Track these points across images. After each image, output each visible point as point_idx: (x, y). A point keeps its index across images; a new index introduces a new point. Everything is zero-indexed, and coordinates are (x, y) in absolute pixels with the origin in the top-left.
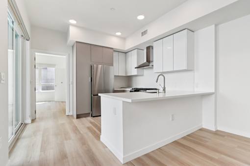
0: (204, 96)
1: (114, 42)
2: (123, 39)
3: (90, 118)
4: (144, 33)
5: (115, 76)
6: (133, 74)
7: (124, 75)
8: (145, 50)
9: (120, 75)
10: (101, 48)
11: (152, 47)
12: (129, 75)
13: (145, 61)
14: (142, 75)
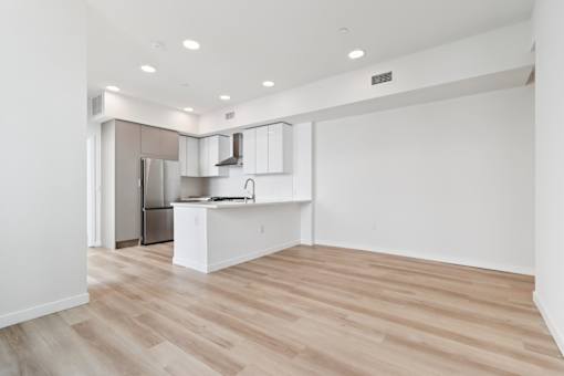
0: (302, 204)
1: (180, 121)
2: (196, 116)
3: (139, 247)
4: (229, 116)
5: (183, 177)
6: (211, 175)
7: (196, 175)
8: (232, 138)
9: (189, 175)
10: (157, 131)
11: (242, 135)
12: (205, 175)
13: (231, 155)
14: (227, 177)
